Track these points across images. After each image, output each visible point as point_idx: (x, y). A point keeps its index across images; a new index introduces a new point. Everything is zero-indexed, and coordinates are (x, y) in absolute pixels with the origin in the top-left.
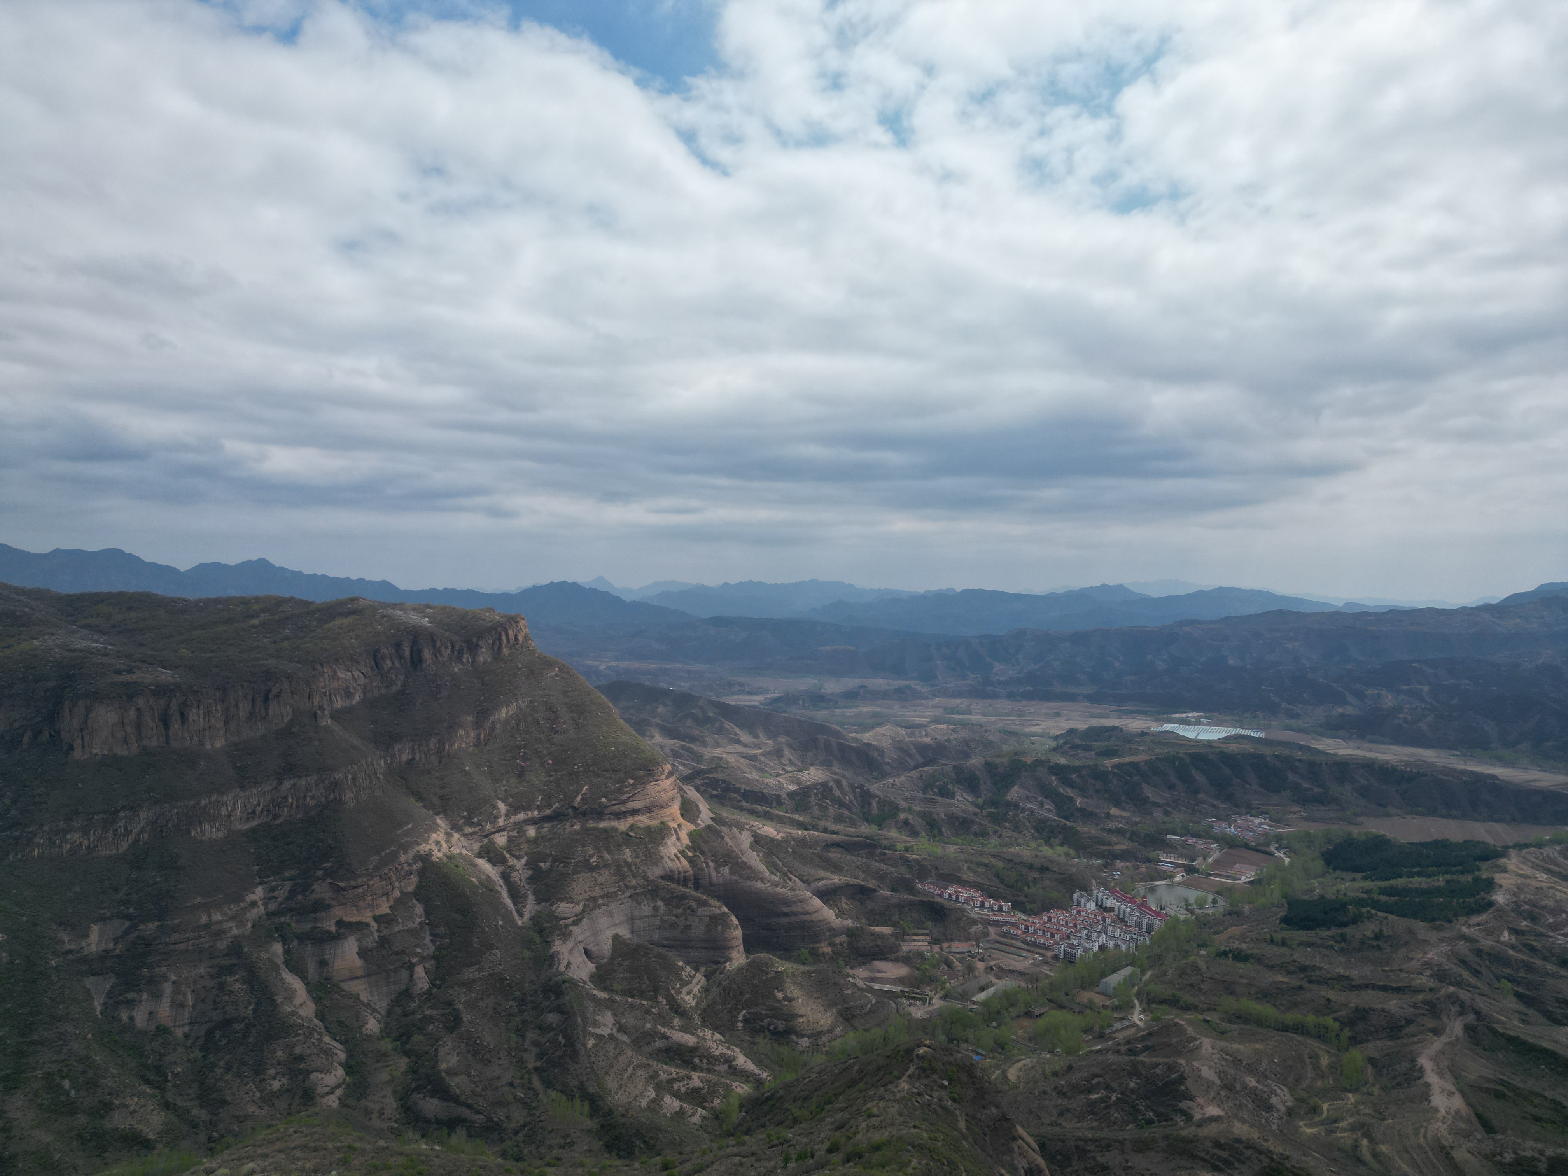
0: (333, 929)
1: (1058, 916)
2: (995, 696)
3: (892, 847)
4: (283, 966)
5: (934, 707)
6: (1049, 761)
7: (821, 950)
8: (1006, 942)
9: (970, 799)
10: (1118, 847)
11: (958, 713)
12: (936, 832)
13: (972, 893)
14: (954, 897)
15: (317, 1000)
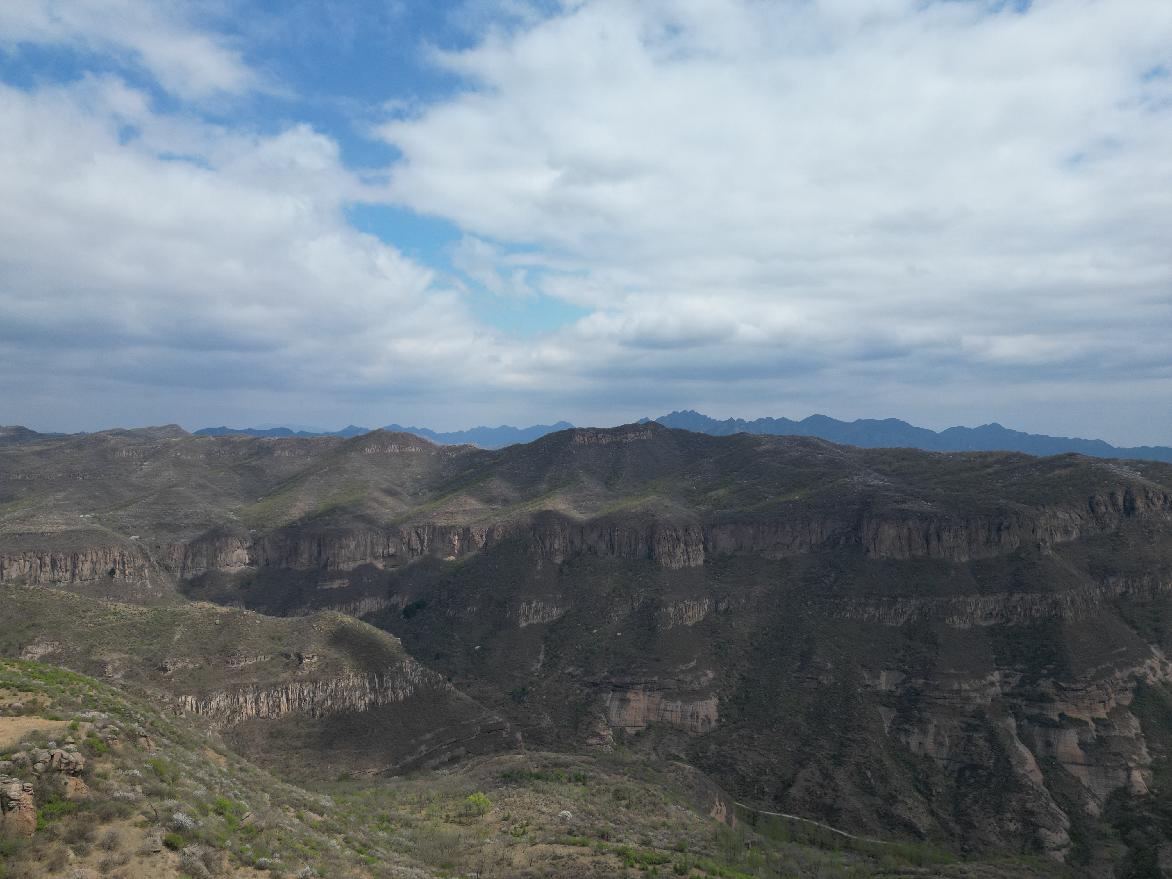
0: (1057, 719)
4: (1016, 737)
15: (1045, 772)
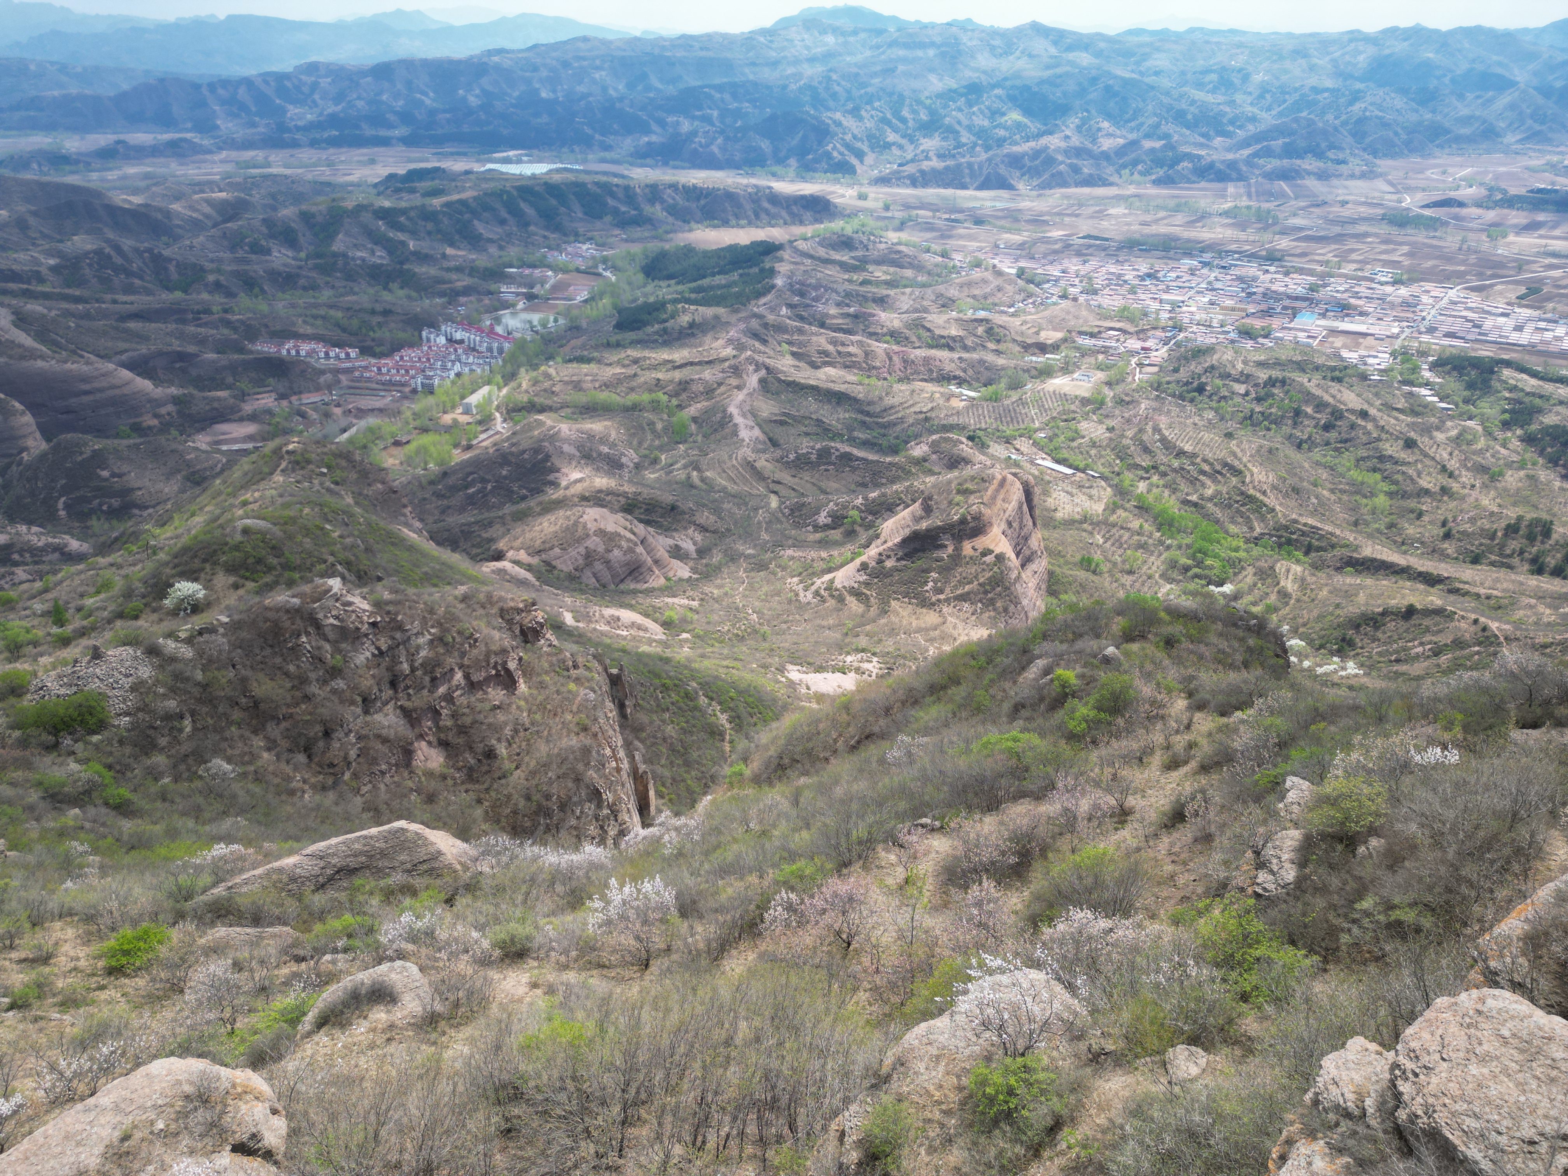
1: (409, 355)
2: (295, 144)
3: (208, 311)
5: (222, 161)
6: (372, 205)
7: (145, 425)
8: (359, 386)
9: (290, 254)
10: (459, 284)
11: (255, 167)
12: (256, 290)
13: (313, 345)
14: (293, 352)
